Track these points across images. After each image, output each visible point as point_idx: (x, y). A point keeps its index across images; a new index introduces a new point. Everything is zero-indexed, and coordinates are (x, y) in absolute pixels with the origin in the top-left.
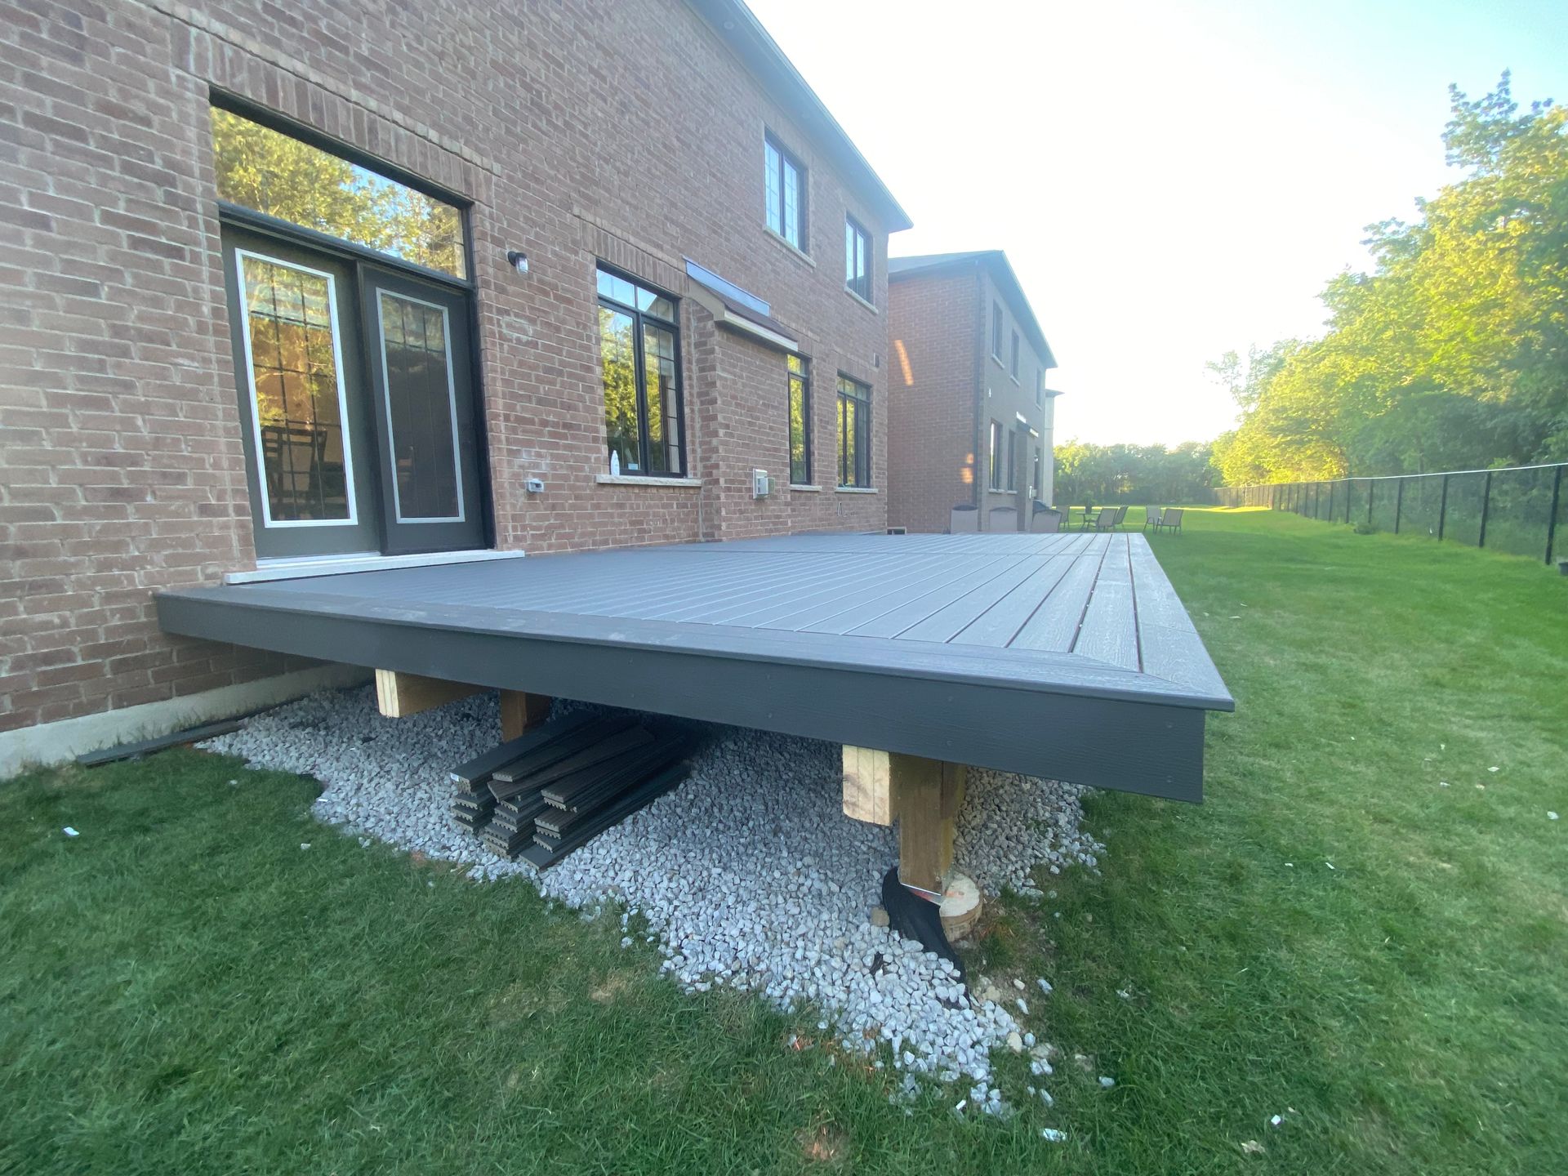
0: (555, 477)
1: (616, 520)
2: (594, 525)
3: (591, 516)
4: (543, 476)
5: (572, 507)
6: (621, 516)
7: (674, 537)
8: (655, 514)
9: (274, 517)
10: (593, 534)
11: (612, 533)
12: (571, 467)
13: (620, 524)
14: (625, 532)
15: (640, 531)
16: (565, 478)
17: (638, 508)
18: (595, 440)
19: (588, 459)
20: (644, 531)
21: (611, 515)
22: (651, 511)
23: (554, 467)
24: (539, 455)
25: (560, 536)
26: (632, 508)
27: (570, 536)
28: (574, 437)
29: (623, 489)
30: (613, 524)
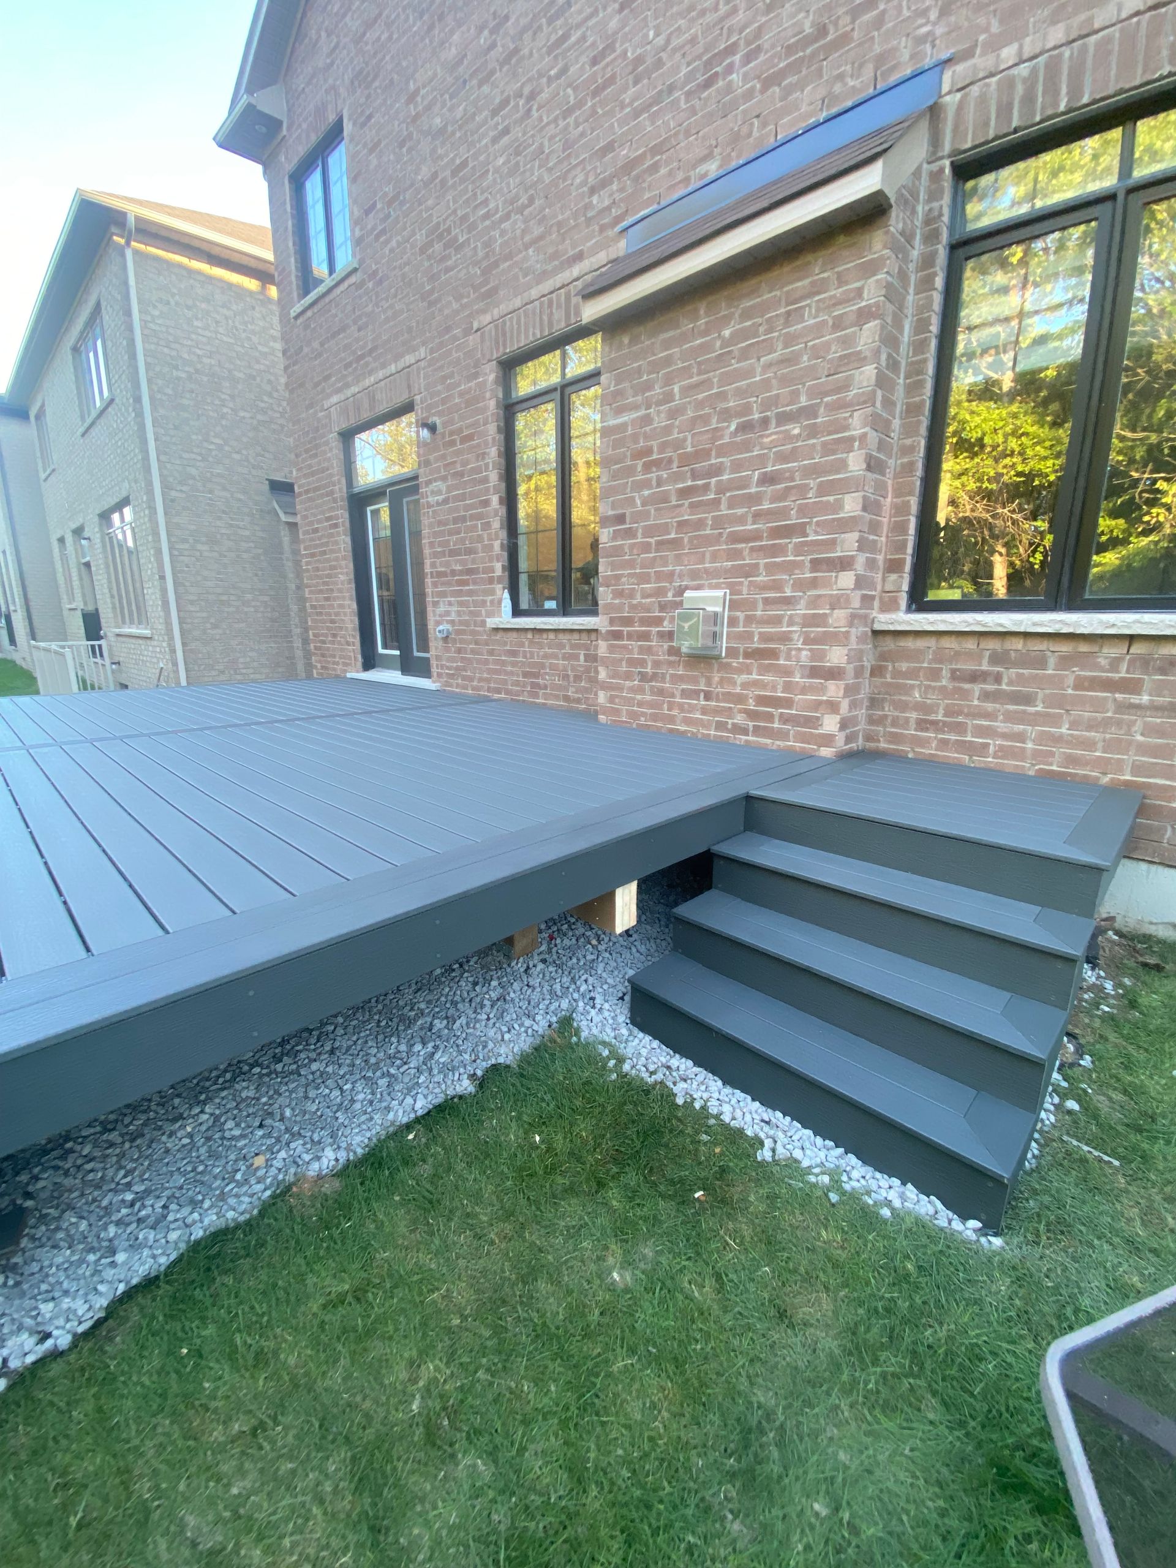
0: (461, 623)
1: (509, 668)
2: (489, 671)
3: (486, 662)
4: (452, 622)
5: (473, 651)
6: (514, 664)
7: (578, 701)
8: (553, 667)
9: (385, 647)
10: (488, 680)
11: (505, 682)
12: (471, 612)
13: (512, 673)
14: (517, 683)
15: (535, 685)
16: (466, 623)
17: (532, 657)
18: (491, 581)
19: (484, 602)
20: (538, 686)
21: (504, 663)
22: (547, 662)
23: (459, 613)
24: (450, 604)
25: (464, 678)
26: (525, 657)
27: (471, 679)
28: (475, 583)
29: (514, 634)
30: (507, 673)
